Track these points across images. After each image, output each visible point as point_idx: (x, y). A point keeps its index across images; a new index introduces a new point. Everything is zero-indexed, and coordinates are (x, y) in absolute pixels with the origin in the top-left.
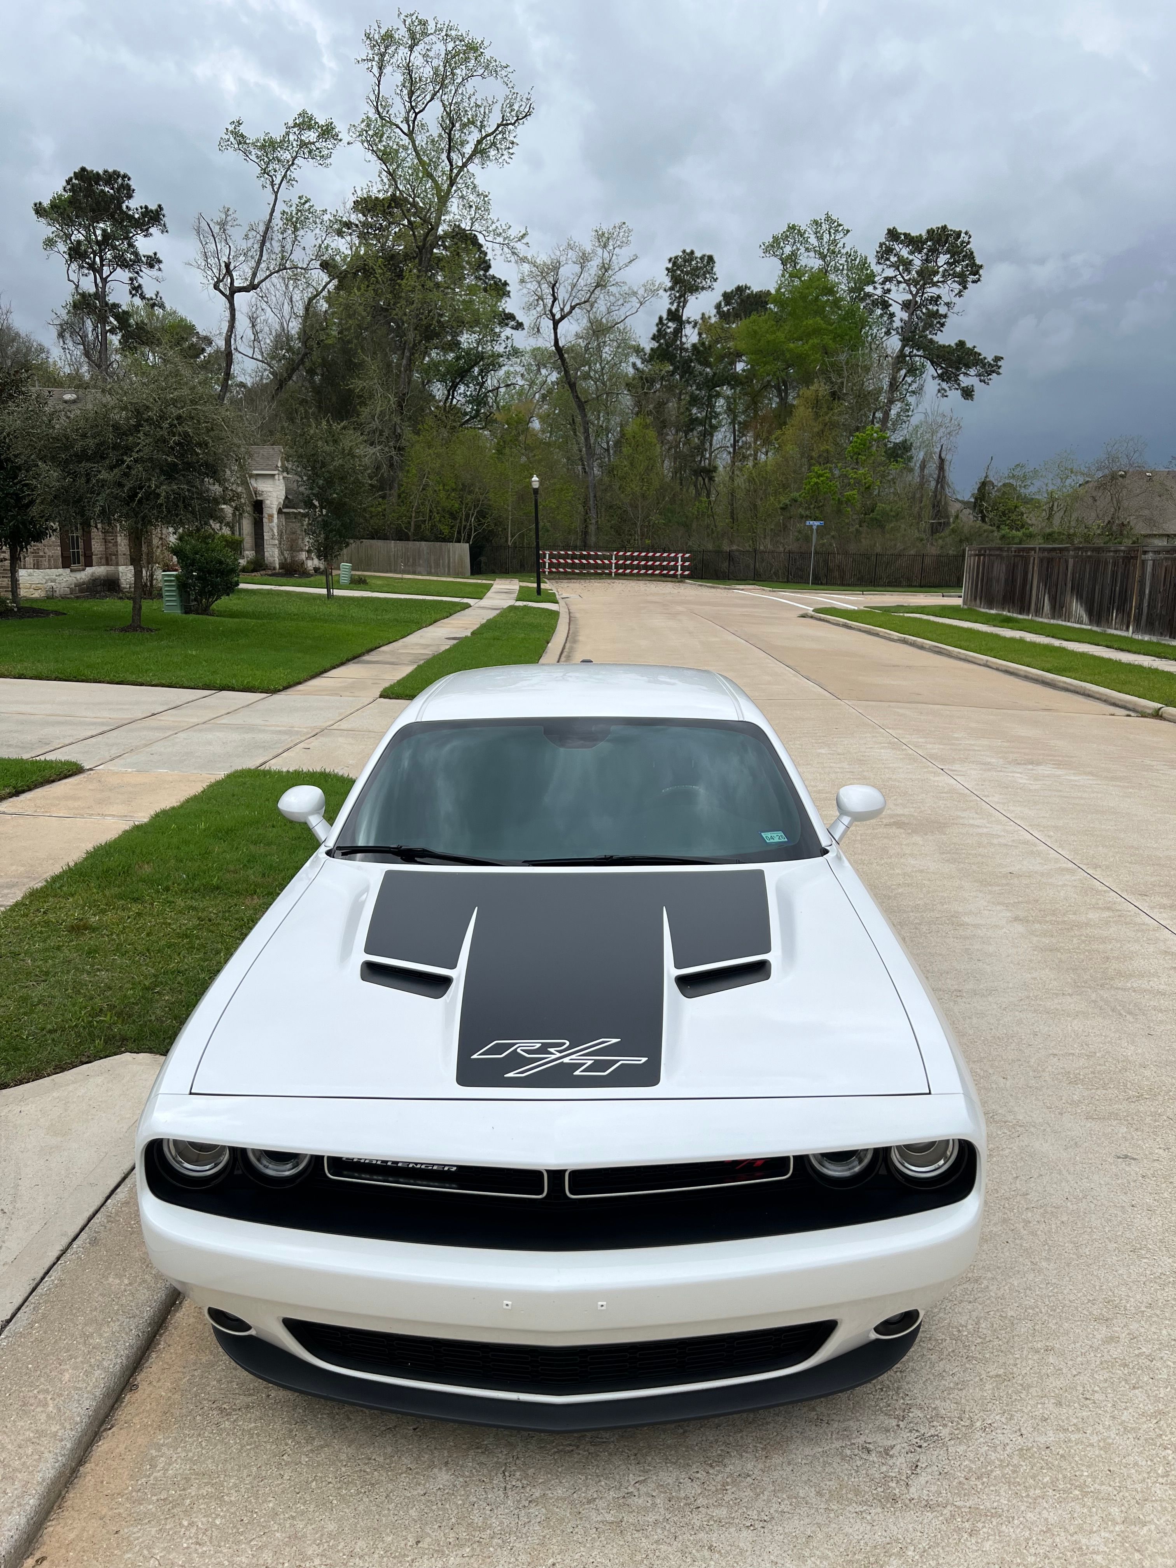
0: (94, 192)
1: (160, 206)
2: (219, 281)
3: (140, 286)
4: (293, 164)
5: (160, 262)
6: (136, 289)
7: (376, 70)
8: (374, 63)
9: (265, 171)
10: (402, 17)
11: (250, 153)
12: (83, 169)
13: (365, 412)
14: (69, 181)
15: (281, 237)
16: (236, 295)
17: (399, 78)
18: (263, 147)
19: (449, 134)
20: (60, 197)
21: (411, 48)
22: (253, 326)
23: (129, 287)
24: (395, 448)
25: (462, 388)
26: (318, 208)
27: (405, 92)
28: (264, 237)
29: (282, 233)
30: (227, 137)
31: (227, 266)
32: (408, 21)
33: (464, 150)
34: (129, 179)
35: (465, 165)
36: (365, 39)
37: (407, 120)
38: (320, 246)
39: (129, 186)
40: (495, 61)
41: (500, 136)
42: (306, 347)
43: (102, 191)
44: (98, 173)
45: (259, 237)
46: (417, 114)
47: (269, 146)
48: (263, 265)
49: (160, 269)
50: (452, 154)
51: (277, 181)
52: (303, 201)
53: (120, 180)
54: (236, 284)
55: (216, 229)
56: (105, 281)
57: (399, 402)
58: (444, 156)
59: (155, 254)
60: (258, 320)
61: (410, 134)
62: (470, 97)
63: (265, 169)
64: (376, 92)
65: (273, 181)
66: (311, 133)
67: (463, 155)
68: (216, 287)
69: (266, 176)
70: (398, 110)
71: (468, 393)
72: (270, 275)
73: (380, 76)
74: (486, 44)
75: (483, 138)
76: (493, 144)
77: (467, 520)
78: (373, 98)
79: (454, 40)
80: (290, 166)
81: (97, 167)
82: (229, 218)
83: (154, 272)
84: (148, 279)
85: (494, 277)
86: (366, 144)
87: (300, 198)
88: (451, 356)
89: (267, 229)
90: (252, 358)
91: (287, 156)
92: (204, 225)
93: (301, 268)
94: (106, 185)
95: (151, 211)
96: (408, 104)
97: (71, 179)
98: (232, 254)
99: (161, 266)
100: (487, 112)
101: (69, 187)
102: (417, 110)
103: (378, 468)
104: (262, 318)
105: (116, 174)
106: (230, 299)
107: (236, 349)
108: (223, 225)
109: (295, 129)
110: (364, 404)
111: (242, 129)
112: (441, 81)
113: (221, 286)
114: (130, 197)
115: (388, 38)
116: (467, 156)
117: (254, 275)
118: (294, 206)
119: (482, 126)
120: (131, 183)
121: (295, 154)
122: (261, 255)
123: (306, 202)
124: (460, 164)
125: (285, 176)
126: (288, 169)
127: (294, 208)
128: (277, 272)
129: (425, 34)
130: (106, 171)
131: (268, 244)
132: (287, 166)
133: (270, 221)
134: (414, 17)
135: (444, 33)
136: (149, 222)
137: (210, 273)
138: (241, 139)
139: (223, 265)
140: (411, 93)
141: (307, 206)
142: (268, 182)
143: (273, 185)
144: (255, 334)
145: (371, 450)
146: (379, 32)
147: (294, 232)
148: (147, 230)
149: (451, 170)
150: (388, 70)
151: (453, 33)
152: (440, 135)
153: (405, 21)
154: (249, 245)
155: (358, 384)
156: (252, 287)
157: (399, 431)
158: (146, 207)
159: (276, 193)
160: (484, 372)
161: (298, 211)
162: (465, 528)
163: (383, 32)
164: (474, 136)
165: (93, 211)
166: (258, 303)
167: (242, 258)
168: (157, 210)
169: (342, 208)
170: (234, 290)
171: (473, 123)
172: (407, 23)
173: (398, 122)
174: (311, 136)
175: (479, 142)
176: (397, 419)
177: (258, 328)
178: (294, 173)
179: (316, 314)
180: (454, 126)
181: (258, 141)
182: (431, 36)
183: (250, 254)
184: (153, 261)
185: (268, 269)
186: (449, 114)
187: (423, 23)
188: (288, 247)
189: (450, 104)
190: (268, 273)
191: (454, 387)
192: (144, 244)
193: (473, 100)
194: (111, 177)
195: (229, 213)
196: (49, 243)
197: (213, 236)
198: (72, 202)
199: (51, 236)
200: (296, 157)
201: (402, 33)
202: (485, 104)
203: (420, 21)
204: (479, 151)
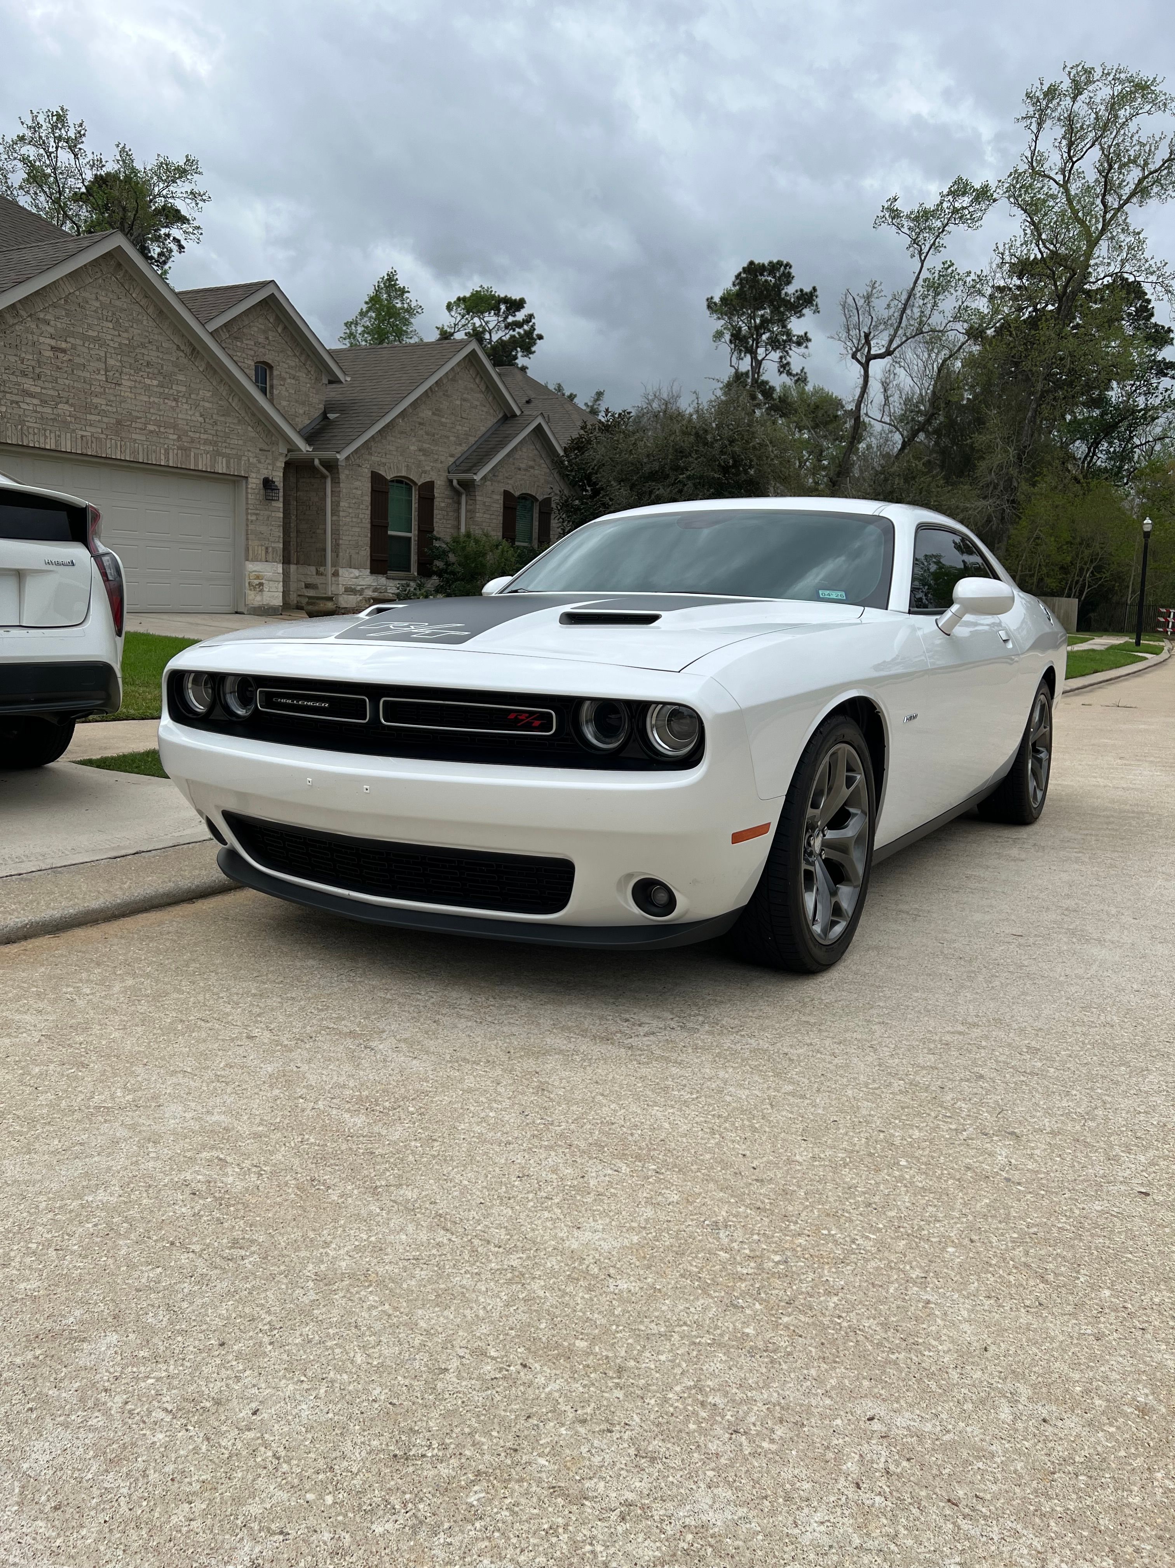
0: (758, 281)
1: (814, 289)
2: (857, 350)
3: (788, 364)
4: (943, 231)
5: (809, 340)
6: (784, 367)
7: (1034, 127)
8: (1034, 119)
9: (915, 241)
10: (1068, 69)
11: (903, 226)
12: (752, 263)
13: (982, 465)
14: (738, 276)
15: (921, 302)
16: (872, 362)
17: (1059, 131)
18: (916, 219)
19: (1106, 177)
20: (728, 292)
21: (1074, 99)
22: (885, 391)
23: (777, 365)
24: (1008, 501)
25: (1105, 445)
26: (962, 271)
27: (1064, 142)
28: (905, 305)
29: (923, 299)
30: (882, 214)
31: (867, 336)
32: (1074, 72)
33: (1122, 192)
34: (790, 267)
35: (1121, 206)
36: (1025, 98)
37: (1063, 171)
38: (960, 307)
39: (789, 273)
40: (1165, 94)
41: (1166, 172)
42: (934, 408)
43: (766, 281)
44: (763, 265)
45: (900, 306)
46: (1074, 163)
47: (923, 217)
48: (900, 332)
49: (806, 347)
50: (1107, 197)
51: (925, 250)
52: (946, 266)
53: (782, 269)
54: (873, 352)
55: (861, 302)
56: (759, 363)
57: (1019, 455)
58: (1098, 201)
59: (806, 334)
60: (891, 385)
61: (1065, 186)
62: (1132, 136)
63: (915, 240)
64: (1032, 148)
65: (921, 250)
66: (966, 198)
67: (1120, 198)
68: (854, 356)
69: (915, 246)
70: (1054, 161)
71: (1112, 450)
72: (906, 341)
73: (1039, 131)
74: (1158, 80)
75: (1145, 178)
76: (1158, 181)
77: (1080, 574)
78: (1029, 154)
79: (1122, 82)
80: (939, 233)
81: (763, 259)
82: (874, 291)
83: (802, 350)
84: (796, 358)
85: (1156, 325)
86: (1012, 200)
87: (943, 263)
88: (1096, 413)
89: (909, 297)
90: (881, 421)
91: (938, 224)
92: (850, 300)
93: (939, 331)
94: (769, 275)
95: (806, 294)
96: (1065, 155)
97: (740, 274)
98: (874, 323)
99: (809, 344)
100: (1153, 149)
101: (738, 281)
102: (1074, 159)
103: (989, 520)
104: (895, 383)
105: (780, 263)
106: (866, 366)
107: (867, 414)
108: (868, 298)
109: (950, 197)
110: (982, 458)
111: (898, 205)
112: (1103, 127)
113: (859, 356)
114: (789, 283)
115: (1052, 93)
116: (1124, 197)
117: (891, 342)
118: (937, 272)
119: (1146, 163)
120: (791, 271)
121: (946, 221)
122: (900, 322)
123: (949, 266)
124: (1116, 206)
125: (934, 243)
126: (938, 236)
127: (936, 275)
128: (914, 337)
129: (1089, 82)
130: (770, 263)
131: (908, 312)
132: (937, 234)
133: (913, 289)
134: (1080, 68)
135: (1110, 78)
136: (802, 305)
137: (849, 344)
138: (895, 214)
139: (862, 334)
140: (1070, 144)
141: (950, 271)
142: (916, 252)
143: (920, 253)
144: (887, 398)
145: (982, 503)
146: (1042, 89)
147: (934, 298)
148: (800, 311)
149: (1105, 213)
150: (1048, 124)
151: (1123, 76)
152: (1097, 180)
153: (1070, 73)
154: (891, 313)
155: (980, 439)
156: (888, 353)
157: (1015, 484)
158: (801, 290)
159: (922, 262)
160: (1132, 427)
161: (940, 276)
162: (1077, 582)
163: (1045, 89)
164: (1134, 175)
165: (755, 299)
166: (892, 368)
167: (882, 327)
168: (811, 293)
169: (988, 268)
170: (870, 358)
171: (1134, 162)
172: (1072, 75)
173: (1052, 174)
174: (965, 201)
175: (1140, 181)
176: (1014, 472)
177: (889, 392)
178: (945, 239)
179: (949, 374)
180: (1111, 167)
181: (911, 213)
182: (1097, 83)
183: (890, 322)
184: (803, 340)
185: (905, 335)
186: (1107, 156)
187: (1088, 72)
188: (927, 313)
189: (1110, 147)
190: (904, 339)
191: (1096, 444)
192: (797, 326)
193: (1136, 138)
194: (774, 267)
195: (876, 285)
196: (719, 335)
197: (857, 309)
198: (740, 294)
199: (719, 328)
200: (947, 224)
201: (1066, 85)
202: (1151, 141)
203: (1086, 71)
204: (1141, 191)
